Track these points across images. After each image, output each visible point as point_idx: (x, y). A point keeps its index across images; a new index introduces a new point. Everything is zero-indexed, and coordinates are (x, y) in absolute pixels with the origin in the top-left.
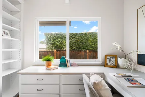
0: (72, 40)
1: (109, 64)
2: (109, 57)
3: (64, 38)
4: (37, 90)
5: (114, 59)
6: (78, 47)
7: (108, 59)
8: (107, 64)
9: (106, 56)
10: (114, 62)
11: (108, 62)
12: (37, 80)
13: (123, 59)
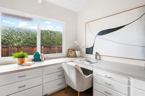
0: (25, 35)
1: (71, 55)
2: (71, 51)
3: (15, 32)
4: (19, 87)
5: (74, 52)
6: (32, 43)
7: (70, 52)
8: (70, 56)
9: (69, 50)
10: (74, 54)
11: (70, 54)
12: (19, 77)
13: (79, 51)
